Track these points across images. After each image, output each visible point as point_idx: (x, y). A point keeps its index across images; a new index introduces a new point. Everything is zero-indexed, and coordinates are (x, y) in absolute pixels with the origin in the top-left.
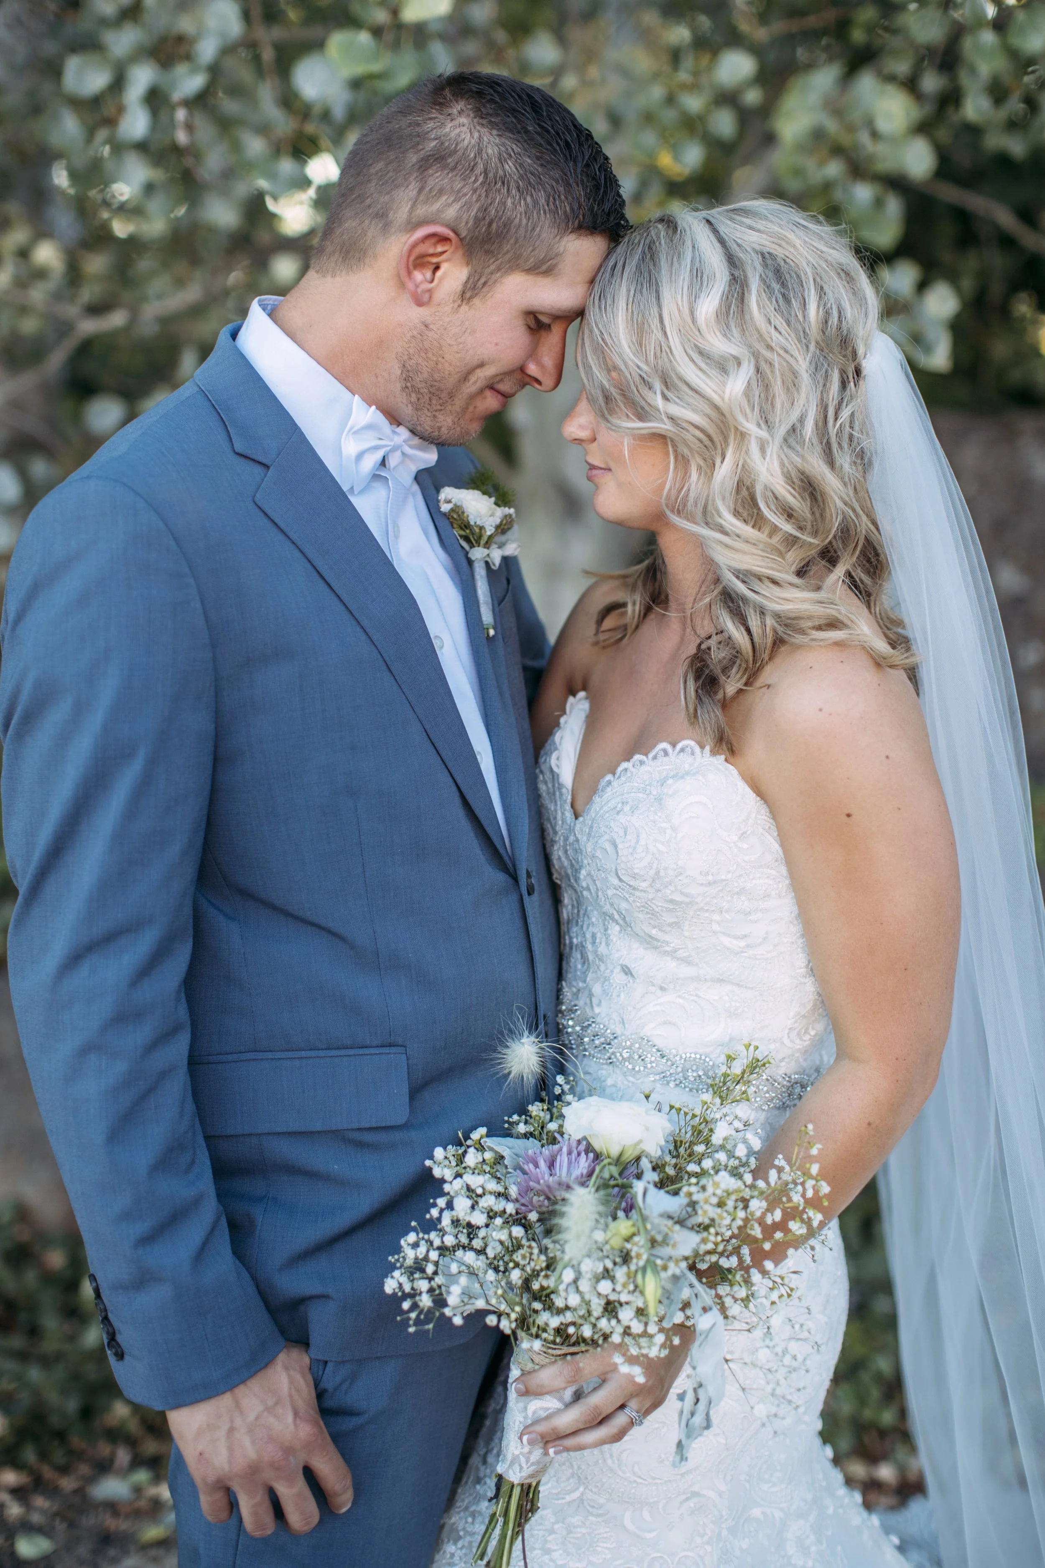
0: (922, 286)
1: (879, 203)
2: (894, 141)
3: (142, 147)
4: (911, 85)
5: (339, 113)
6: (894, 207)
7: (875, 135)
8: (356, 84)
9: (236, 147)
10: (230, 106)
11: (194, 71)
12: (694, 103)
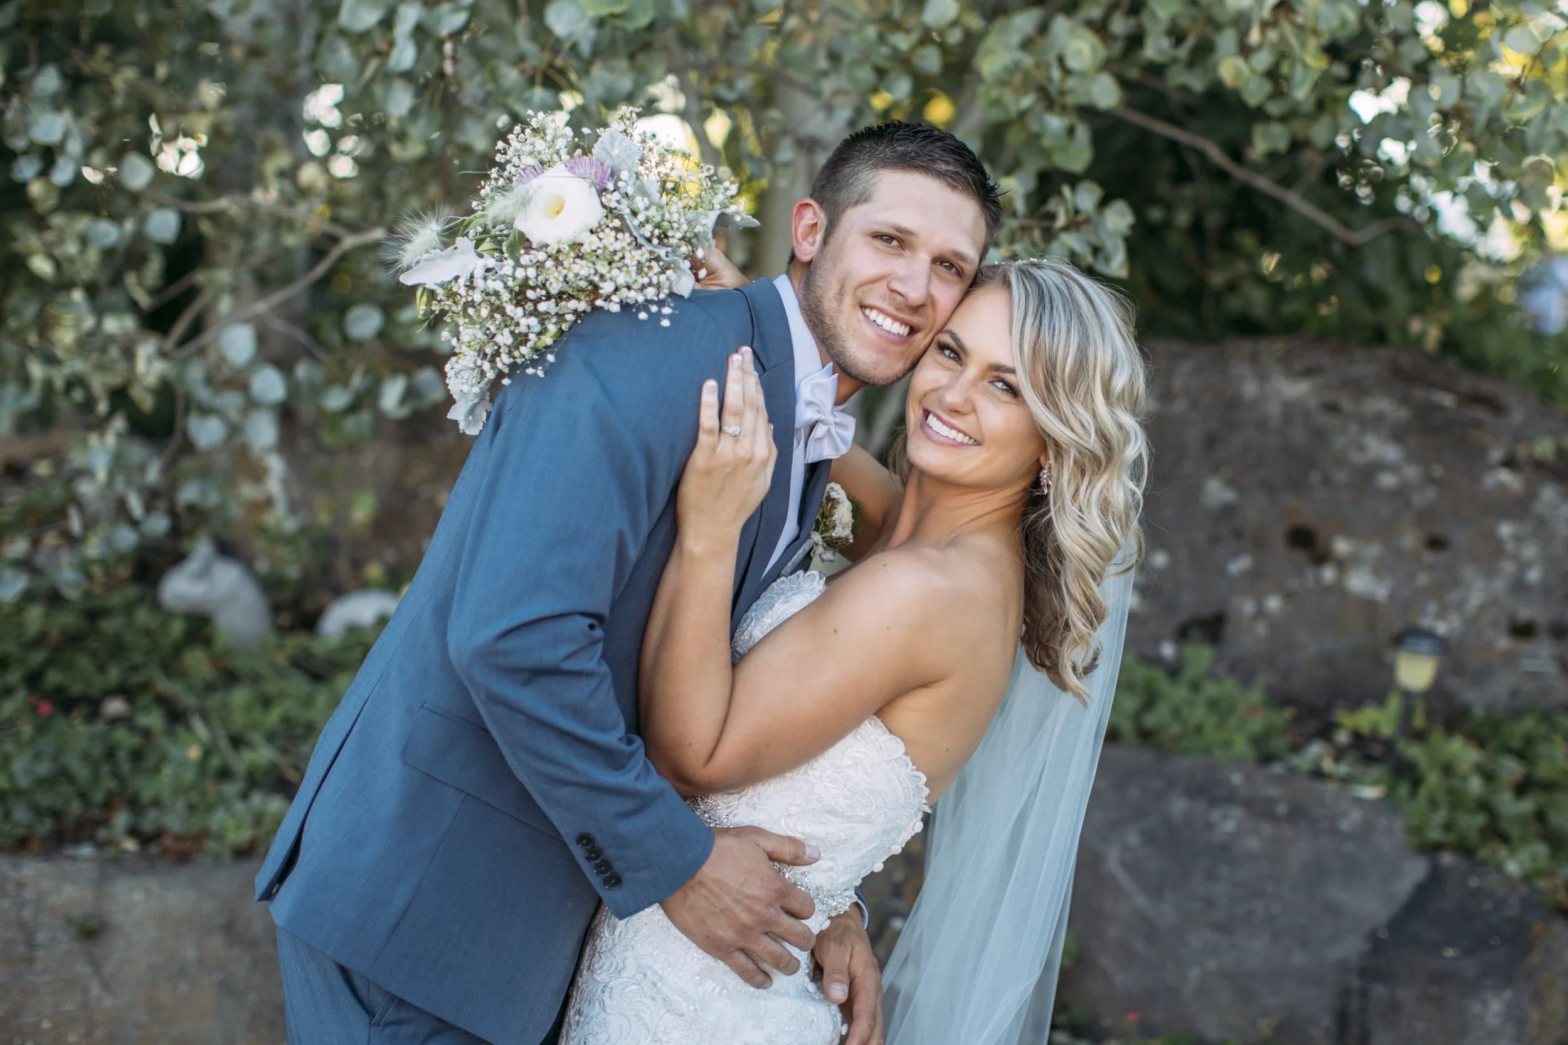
0: (1104, 203)
1: (1071, 131)
2: (1083, 75)
3: (408, 76)
4: (1100, 28)
5: (585, 48)
6: (1083, 134)
7: (1066, 71)
8: (601, 23)
9: (494, 76)
10: (488, 42)
11: (457, 10)
12: (903, 42)
